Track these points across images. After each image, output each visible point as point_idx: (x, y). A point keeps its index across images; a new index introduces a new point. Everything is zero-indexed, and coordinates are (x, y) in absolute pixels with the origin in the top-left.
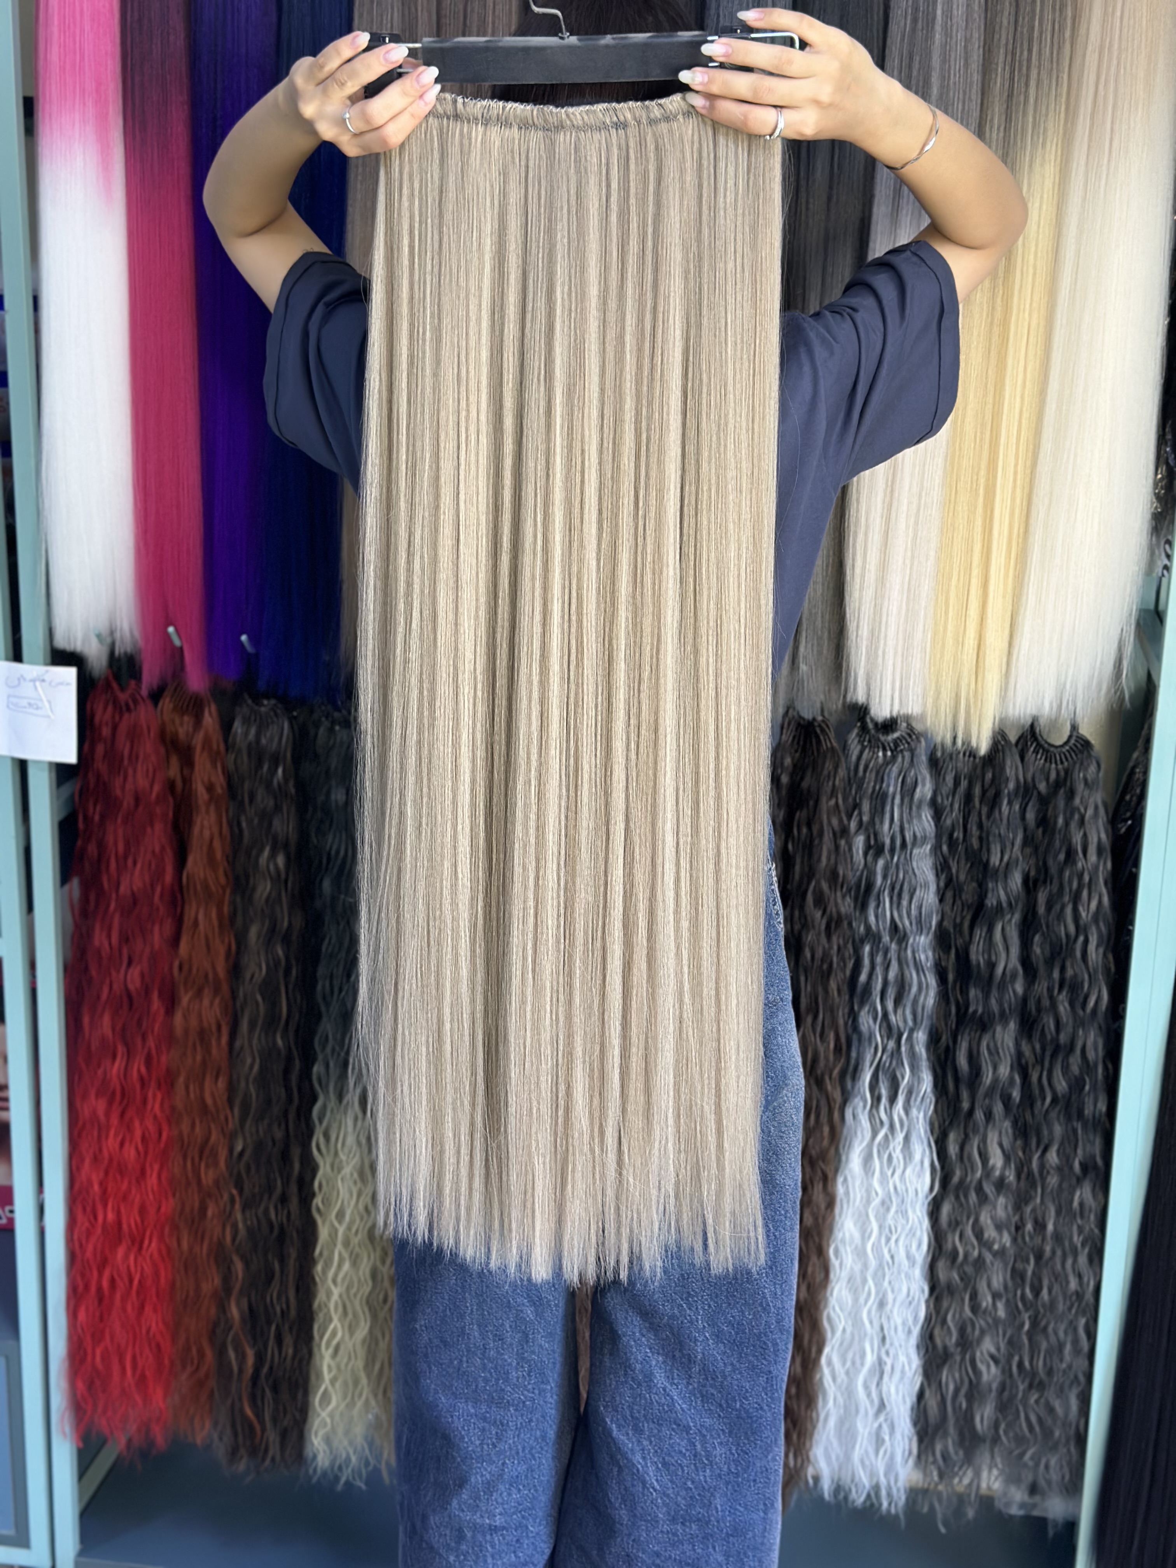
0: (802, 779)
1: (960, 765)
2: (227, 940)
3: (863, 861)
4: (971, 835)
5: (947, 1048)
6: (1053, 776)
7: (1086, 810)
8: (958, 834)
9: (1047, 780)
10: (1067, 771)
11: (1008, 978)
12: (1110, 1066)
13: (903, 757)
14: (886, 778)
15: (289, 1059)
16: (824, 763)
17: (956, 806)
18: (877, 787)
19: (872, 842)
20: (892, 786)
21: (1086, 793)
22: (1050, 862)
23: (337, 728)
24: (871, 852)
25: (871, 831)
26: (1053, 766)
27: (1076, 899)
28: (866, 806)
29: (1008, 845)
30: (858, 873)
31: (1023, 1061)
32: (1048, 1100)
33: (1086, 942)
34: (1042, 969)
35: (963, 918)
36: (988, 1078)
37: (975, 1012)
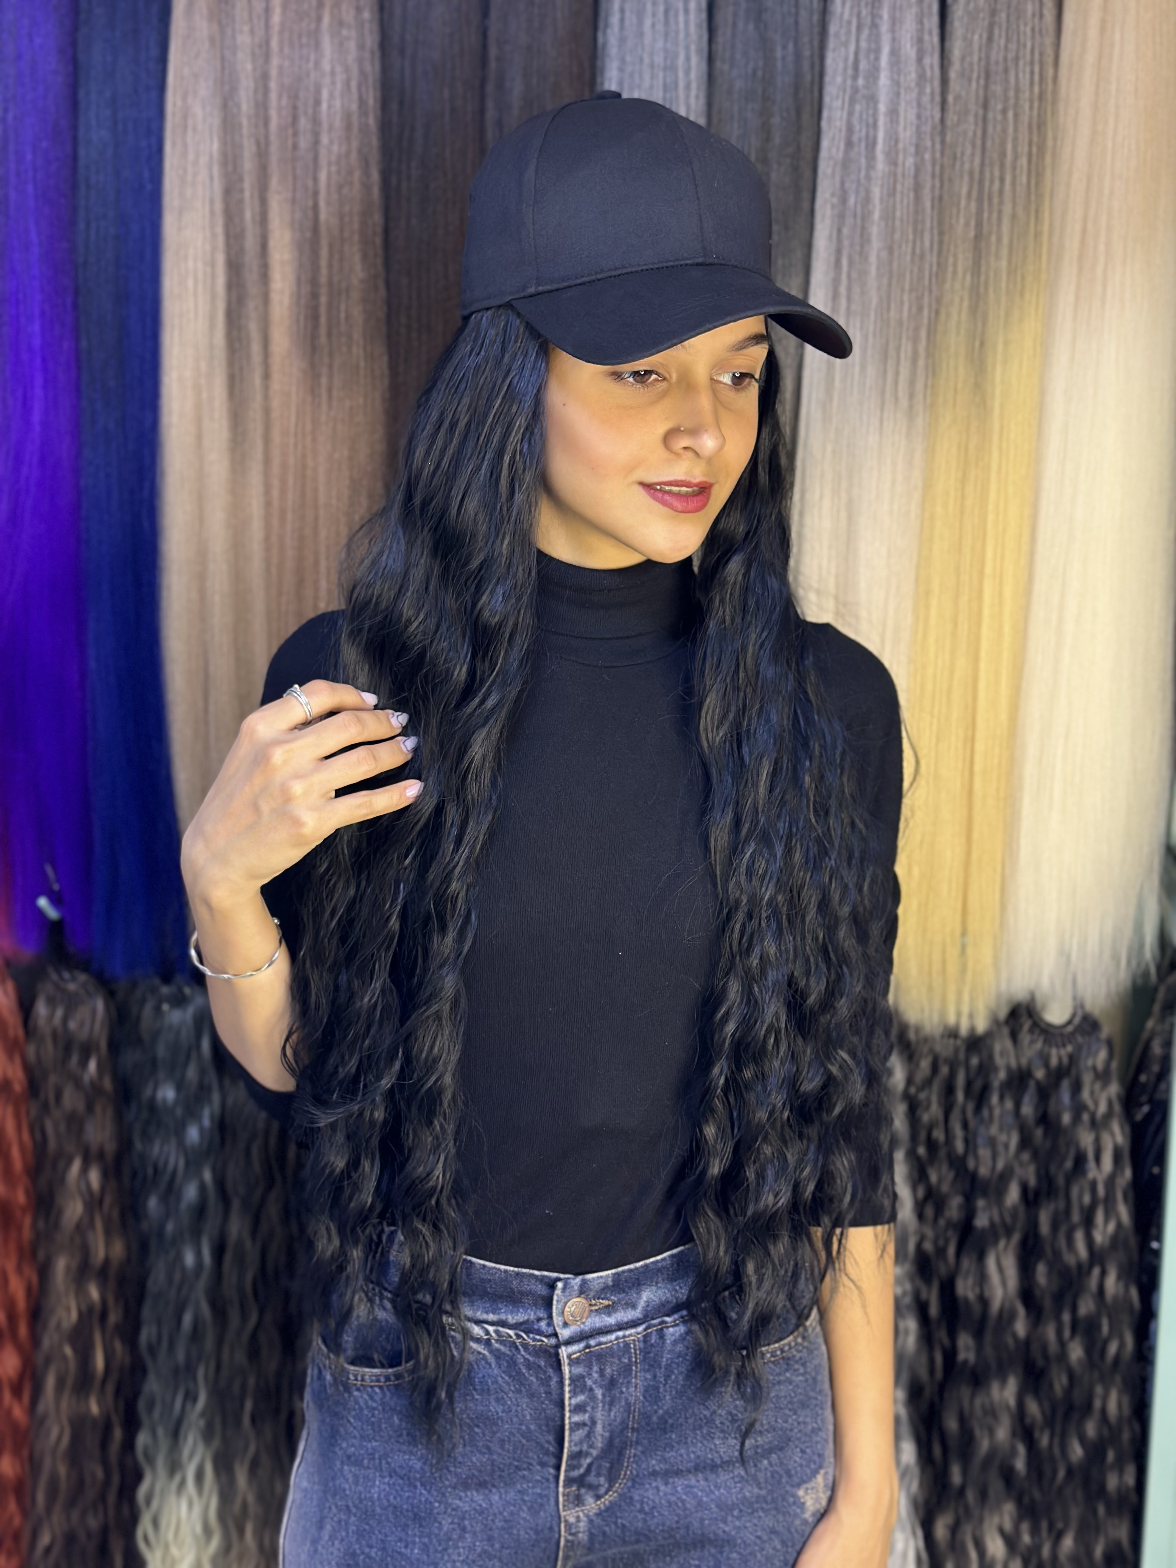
1: (938, 1048)
2: (27, 1276)
4: (954, 1137)
5: (932, 1405)
6: (1054, 1061)
7: (1096, 1104)
8: (939, 1135)
9: (1047, 1065)
10: (1071, 1057)
11: (1006, 1318)
12: (1137, 1427)
15: (107, 1428)
17: (934, 1099)
21: (1098, 1086)
22: (1053, 1169)
23: (165, 1007)
26: (1054, 1052)
27: (1088, 1222)
29: (1001, 1149)
31: (1028, 1421)
32: (1061, 1474)
33: (1103, 1273)
34: (1048, 1304)
35: (947, 1241)
36: (984, 1445)
37: (966, 1362)
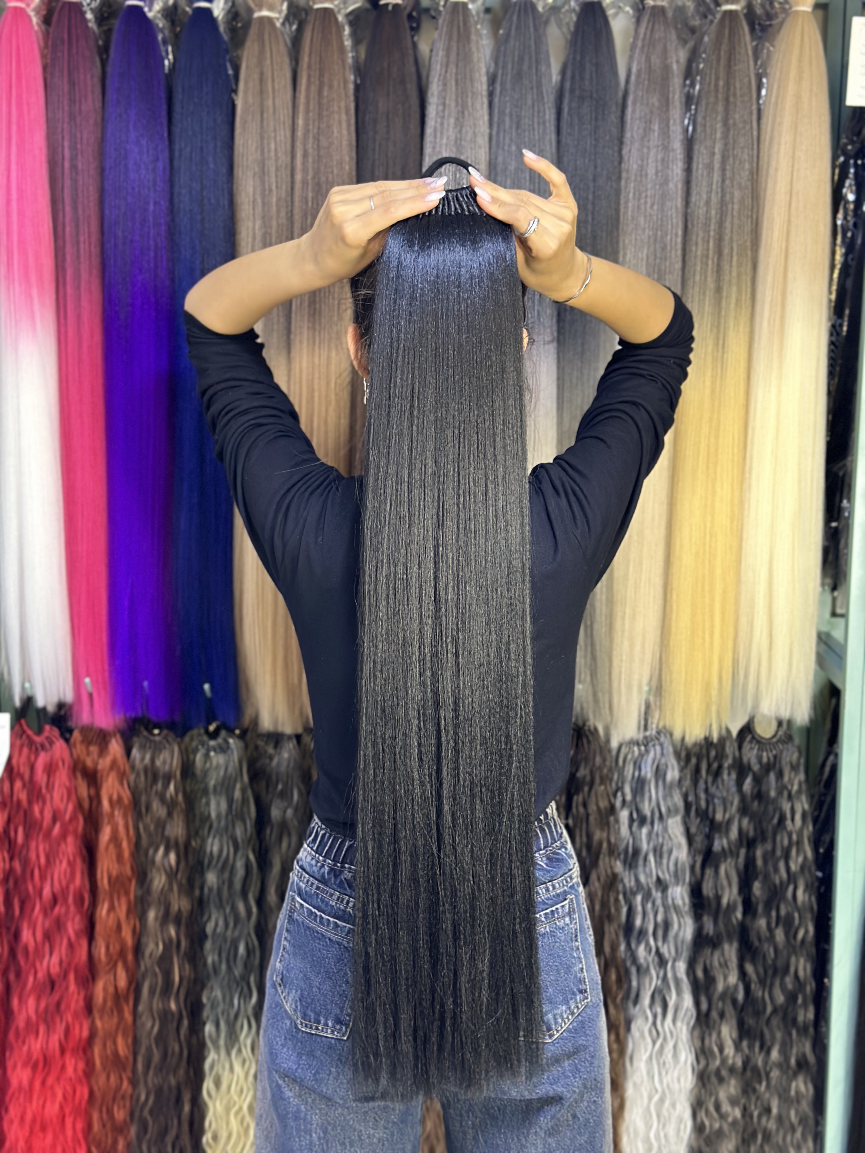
0: (577, 770)
2: (132, 922)
3: (628, 833)
6: (765, 761)
9: (759, 762)
10: (776, 758)
13: (655, 750)
14: (643, 766)
15: (180, 1018)
16: (594, 758)
18: (637, 774)
19: (635, 816)
20: (648, 772)
24: (635, 825)
25: (634, 807)
26: (765, 754)
28: (627, 789)
30: (625, 842)
33: (796, 888)
